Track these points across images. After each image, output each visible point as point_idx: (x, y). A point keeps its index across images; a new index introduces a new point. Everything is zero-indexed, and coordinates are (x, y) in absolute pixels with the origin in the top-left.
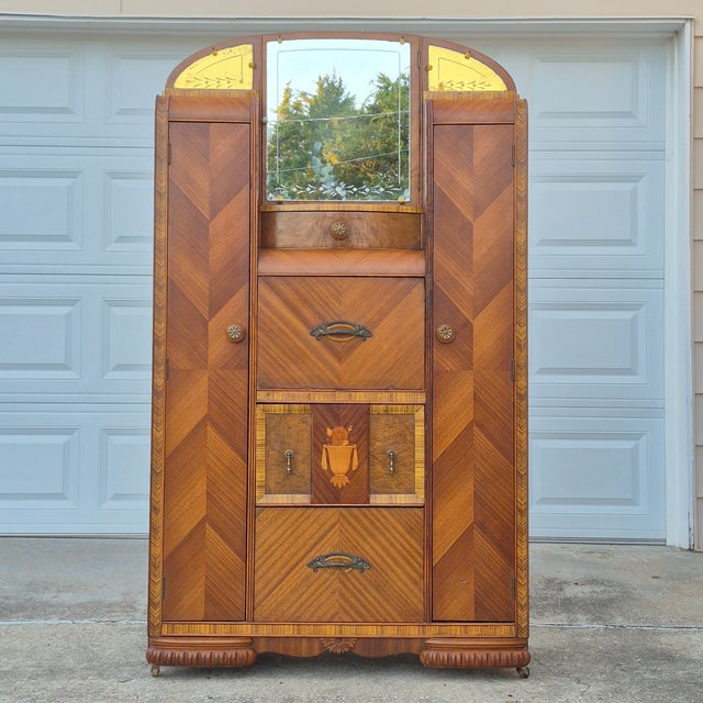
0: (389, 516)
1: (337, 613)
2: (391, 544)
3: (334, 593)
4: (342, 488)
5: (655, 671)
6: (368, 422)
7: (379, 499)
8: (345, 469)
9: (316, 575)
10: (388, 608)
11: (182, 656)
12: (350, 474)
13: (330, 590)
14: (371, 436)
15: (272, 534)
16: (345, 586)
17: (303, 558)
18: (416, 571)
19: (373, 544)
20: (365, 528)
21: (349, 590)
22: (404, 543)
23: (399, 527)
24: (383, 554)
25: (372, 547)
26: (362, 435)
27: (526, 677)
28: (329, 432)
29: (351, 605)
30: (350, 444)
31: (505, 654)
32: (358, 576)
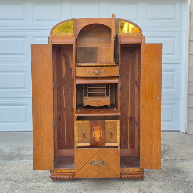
0: (111, 151)
1: (97, 175)
2: (111, 158)
3: (96, 170)
4: (98, 141)
5: (175, 176)
6: (105, 125)
7: (108, 144)
8: (99, 137)
9: (91, 166)
10: (110, 174)
11: (59, 177)
12: (100, 138)
13: (95, 170)
14: (106, 128)
15: (79, 156)
16: (99, 169)
17: (88, 162)
18: (118, 165)
19: (107, 158)
20: (104, 154)
21: (100, 170)
22: (115, 158)
23: (113, 154)
24: (109, 161)
25: (106, 159)
26: (103, 128)
27: (143, 180)
28: (95, 127)
29: (101, 174)
30: (100, 130)
31: (138, 175)
32: (103, 166)
